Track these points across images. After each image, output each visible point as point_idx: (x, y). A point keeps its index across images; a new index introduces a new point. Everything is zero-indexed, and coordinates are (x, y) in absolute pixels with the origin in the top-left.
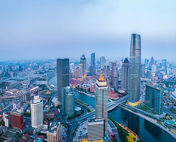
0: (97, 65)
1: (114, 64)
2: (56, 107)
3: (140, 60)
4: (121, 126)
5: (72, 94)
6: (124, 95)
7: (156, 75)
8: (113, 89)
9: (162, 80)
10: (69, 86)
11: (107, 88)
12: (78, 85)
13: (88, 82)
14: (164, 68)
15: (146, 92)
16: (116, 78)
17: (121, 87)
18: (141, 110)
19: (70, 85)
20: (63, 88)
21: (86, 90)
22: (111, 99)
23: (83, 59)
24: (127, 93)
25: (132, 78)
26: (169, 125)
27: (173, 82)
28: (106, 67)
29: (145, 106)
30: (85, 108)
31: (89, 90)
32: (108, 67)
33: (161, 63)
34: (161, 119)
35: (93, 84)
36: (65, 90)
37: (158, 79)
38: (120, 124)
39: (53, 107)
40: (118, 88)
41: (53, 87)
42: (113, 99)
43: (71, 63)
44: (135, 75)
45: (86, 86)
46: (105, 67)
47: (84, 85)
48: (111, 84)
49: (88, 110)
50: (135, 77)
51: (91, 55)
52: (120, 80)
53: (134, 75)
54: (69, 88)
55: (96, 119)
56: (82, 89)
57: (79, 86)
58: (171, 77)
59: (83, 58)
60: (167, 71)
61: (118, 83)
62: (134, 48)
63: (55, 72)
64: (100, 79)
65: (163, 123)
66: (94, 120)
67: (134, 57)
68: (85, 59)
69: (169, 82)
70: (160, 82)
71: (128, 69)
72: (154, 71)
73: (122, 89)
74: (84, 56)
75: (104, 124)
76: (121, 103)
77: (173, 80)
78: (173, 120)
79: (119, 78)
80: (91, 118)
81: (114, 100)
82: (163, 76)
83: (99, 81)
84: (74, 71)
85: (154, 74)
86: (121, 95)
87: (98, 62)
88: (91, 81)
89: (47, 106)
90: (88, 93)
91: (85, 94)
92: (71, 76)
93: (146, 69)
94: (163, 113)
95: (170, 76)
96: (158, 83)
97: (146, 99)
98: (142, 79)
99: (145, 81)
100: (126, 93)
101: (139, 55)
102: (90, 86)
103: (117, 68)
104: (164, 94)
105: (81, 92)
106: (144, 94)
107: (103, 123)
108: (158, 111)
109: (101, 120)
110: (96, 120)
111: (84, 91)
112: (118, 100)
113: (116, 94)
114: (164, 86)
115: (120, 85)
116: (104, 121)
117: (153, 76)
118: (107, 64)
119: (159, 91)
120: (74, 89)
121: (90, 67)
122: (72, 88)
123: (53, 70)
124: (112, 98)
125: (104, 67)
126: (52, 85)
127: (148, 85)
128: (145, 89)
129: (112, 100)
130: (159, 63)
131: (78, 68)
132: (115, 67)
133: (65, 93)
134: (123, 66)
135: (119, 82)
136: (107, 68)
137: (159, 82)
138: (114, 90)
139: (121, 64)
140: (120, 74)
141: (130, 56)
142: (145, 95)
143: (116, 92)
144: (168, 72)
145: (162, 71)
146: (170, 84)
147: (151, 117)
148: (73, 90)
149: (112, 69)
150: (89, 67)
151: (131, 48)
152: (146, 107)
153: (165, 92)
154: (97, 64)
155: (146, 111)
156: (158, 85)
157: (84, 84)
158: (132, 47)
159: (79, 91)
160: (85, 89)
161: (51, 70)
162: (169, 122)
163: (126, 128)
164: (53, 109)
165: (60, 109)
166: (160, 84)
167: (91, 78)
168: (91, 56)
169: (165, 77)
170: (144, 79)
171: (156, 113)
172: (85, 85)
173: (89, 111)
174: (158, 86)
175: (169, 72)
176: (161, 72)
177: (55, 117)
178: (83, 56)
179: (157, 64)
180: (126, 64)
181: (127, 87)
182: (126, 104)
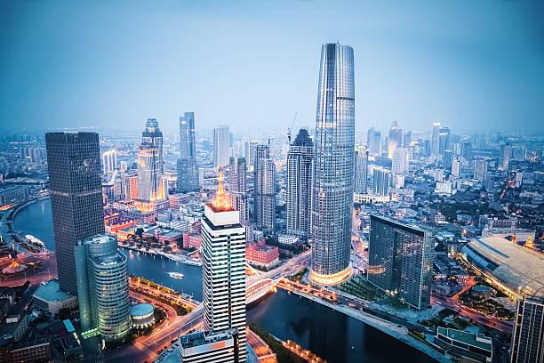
0: (201, 154)
1: (261, 151)
2: (54, 316)
3: (352, 134)
4: (288, 347)
5: (119, 260)
6: (296, 249)
7: (406, 182)
8: (259, 233)
9: (431, 198)
10: (103, 232)
11: (241, 230)
12: (139, 227)
13: (175, 215)
14: (440, 158)
15: (371, 238)
16: (268, 195)
17: (285, 227)
18: (353, 297)
19: (108, 228)
20: (80, 243)
21: (167, 243)
22: (254, 267)
23: (153, 135)
24: (306, 243)
25: (323, 195)
26: (454, 343)
27: (475, 206)
28: (236, 161)
29: (368, 284)
30: (169, 304)
31: (179, 241)
32: (242, 161)
33: (430, 139)
34: (425, 323)
35: (192, 222)
36: (87, 248)
37: (415, 194)
38: (284, 343)
39: (44, 317)
40: (277, 227)
41: (36, 244)
42: (262, 265)
43: (107, 148)
44: (333, 185)
45: (167, 228)
46: (232, 160)
47: (161, 227)
48: (253, 218)
49: (179, 307)
50: (333, 191)
51: (181, 119)
52: (281, 203)
53: (330, 184)
54: (104, 240)
55: (207, 333)
56: (153, 242)
57: (140, 231)
58: (470, 187)
59: (152, 130)
60: (450, 169)
61: (277, 213)
62: (330, 95)
63: (38, 184)
64: (217, 203)
65: (429, 339)
66: (202, 337)
67: (329, 125)
68: (158, 134)
69: (457, 206)
70: (423, 207)
71: (308, 165)
72: (402, 171)
73: (289, 231)
74: (156, 126)
75: (236, 347)
76: (288, 277)
77: (477, 198)
78: (468, 329)
79: (279, 195)
80: (191, 332)
81: (264, 269)
82: (434, 186)
83: (215, 210)
84: (119, 180)
85: (400, 181)
86: (287, 252)
87: (206, 145)
88: (185, 211)
89: (15, 320)
90: (174, 253)
91: (166, 255)
92: (111, 196)
93: (372, 162)
94: (430, 307)
95: (466, 183)
96: (416, 209)
97: (372, 262)
98: (357, 197)
99: (368, 205)
100: (304, 245)
101: (348, 117)
102: (183, 228)
103: (271, 164)
104: (436, 244)
105: (151, 251)
106: (366, 245)
107: (230, 343)
108: (412, 298)
109: (224, 335)
110: (208, 338)
111: (160, 247)
112: (277, 266)
113: (270, 249)
114: (440, 220)
115: (282, 221)
116: (236, 336)
117: (398, 187)
118: (238, 150)
119: (421, 234)
120: (125, 243)
121: (180, 163)
122: (116, 241)
123: (31, 177)
124: (257, 263)
125: (228, 162)
126: (28, 237)
127: (380, 217)
128: (367, 230)
129: (259, 268)
130: (419, 140)
131: (135, 166)
132: (265, 160)
133: (90, 261)
134: (292, 155)
135: (279, 210)
136: (239, 163)
137: (420, 205)
138: (265, 236)
139: (286, 149)
140: (281, 183)
141: (318, 121)
142: (366, 250)
143: (272, 242)
144: (456, 171)
145: (429, 167)
146: (461, 213)
147: (386, 317)
148: (119, 247)
149: (256, 167)
150: (174, 163)
151: (319, 93)
152: (372, 286)
153: (441, 238)
154: (204, 153)
155: (371, 299)
156: (415, 215)
157: (161, 224)
158: (324, 90)
159: (143, 249)
160: (162, 239)
161: (19, 180)
162: (453, 336)
163: (305, 354)
164: (40, 326)
165: (72, 319)
166: (424, 213)
167: (184, 201)
168: (181, 125)
169: (444, 189)
170: (362, 196)
171: (405, 307)
172: (164, 225)
173: (182, 311)
174: (415, 218)
175: (462, 170)
176: (426, 173)
177: (55, 350)
178: (154, 122)
179: (413, 143)
180: (303, 149)
181: (307, 223)
182: (304, 279)
